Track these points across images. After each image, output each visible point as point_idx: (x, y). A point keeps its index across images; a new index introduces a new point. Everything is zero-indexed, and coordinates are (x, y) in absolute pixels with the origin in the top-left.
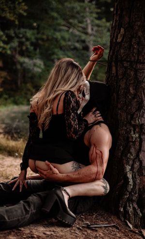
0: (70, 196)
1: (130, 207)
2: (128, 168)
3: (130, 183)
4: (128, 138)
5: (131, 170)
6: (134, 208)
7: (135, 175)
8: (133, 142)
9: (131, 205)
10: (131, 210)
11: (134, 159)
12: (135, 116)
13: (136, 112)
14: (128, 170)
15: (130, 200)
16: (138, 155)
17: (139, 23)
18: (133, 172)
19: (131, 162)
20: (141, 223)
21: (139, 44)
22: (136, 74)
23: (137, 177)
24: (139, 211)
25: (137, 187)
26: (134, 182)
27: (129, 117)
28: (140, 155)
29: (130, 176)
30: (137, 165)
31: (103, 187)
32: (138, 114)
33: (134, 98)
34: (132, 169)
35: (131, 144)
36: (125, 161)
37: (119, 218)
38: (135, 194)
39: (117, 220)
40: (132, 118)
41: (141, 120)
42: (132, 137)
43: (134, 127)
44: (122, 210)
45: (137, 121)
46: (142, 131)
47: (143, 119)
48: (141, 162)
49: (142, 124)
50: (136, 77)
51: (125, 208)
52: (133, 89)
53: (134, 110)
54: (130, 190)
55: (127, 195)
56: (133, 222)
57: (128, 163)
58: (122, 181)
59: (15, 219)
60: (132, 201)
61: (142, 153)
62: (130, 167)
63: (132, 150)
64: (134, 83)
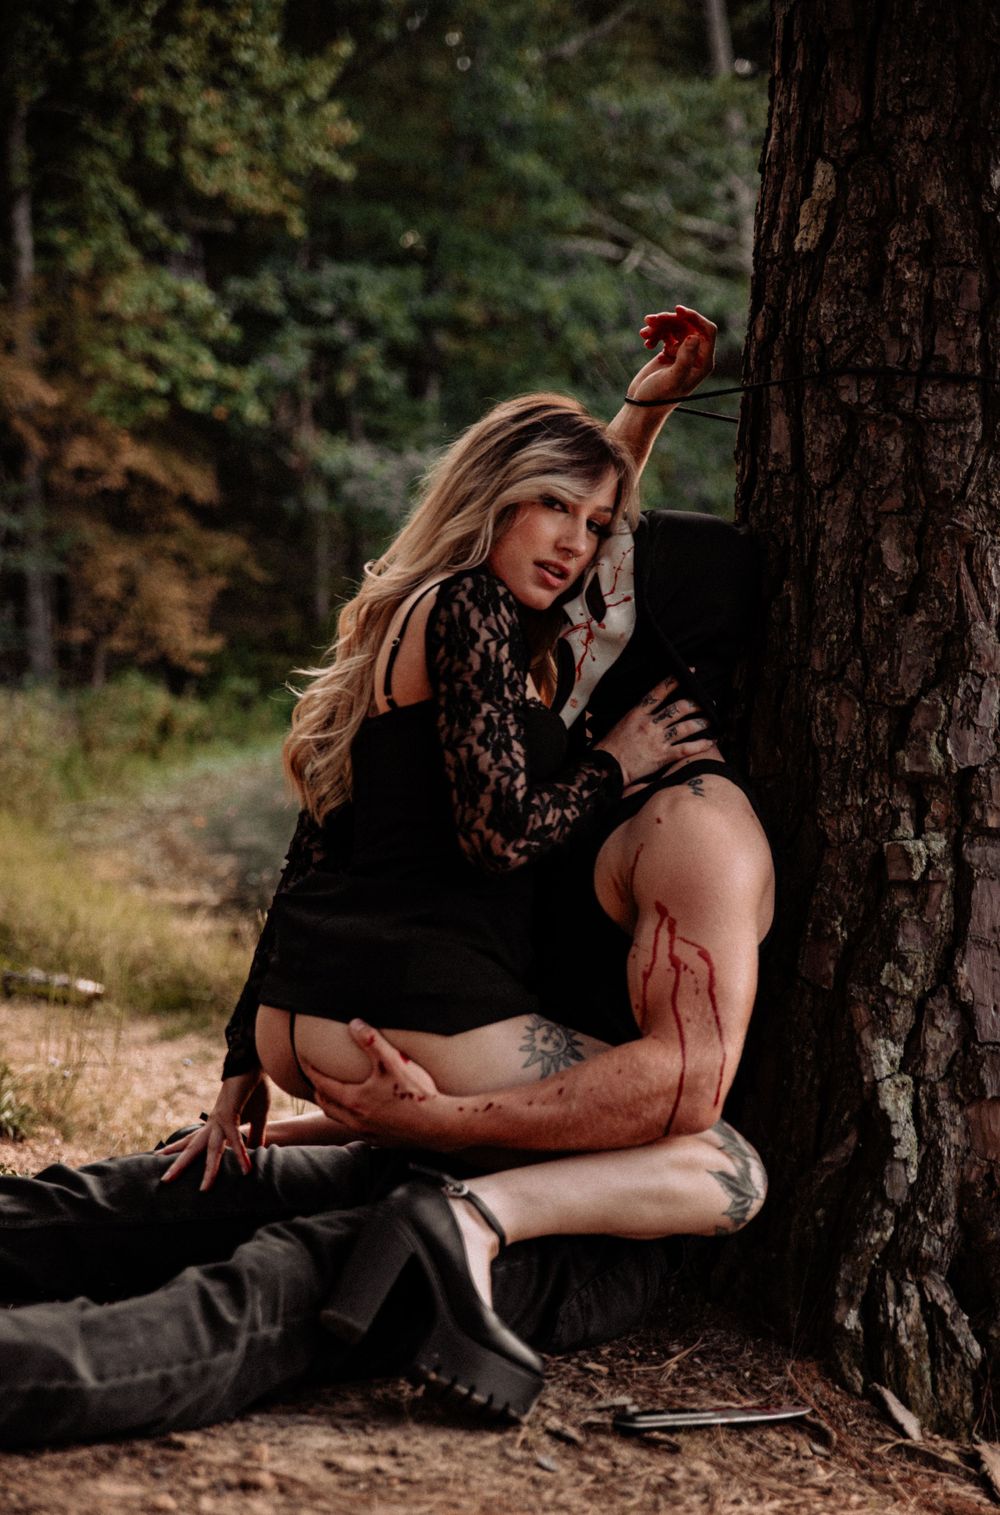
0: (502, 1237)
1: (901, 1299)
2: (886, 1054)
3: (900, 1152)
4: (880, 861)
5: (903, 1069)
6: (930, 1310)
7: (933, 1101)
8: (912, 887)
9: (910, 1290)
10: (907, 1320)
11: (925, 997)
12: (919, 721)
13: (923, 692)
14: (884, 1069)
15: (903, 1259)
16: (945, 974)
17: (925, 124)
18: (918, 1081)
19: (903, 1018)
20: (976, 1400)
21: (928, 254)
22: (916, 453)
23: (945, 1108)
24: (962, 1328)
25: (949, 1175)
26: (929, 1146)
27: (882, 725)
28: (963, 971)
29: (897, 1103)
30: (941, 1034)
31: (724, 1177)
32: (935, 709)
33: (908, 607)
34: (912, 1060)
35: (902, 898)
36: (862, 1013)
37: (833, 1374)
38: (939, 1216)
39: (819, 1388)
40: (901, 735)
41: (960, 747)
42: (908, 859)
43: (919, 788)
44: (852, 1320)
45: (934, 749)
46: (966, 814)
47: (972, 739)
48: (967, 1015)
49: (972, 771)
50: (917, 471)
51: (871, 1310)
52: (905, 550)
53: (909, 683)
54: (899, 1195)
55: (880, 1226)
56: (923, 1396)
57: (882, 1023)
58: (851, 1140)
59: (142, 1376)
60: (920, 1266)
61: (975, 955)
62: (897, 1051)
63: (911, 941)
64: (906, 509)
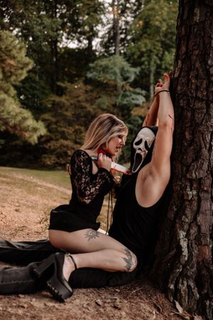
1: (183, 284)
2: (182, 234)
3: (184, 254)
4: (183, 195)
5: (186, 237)
6: (189, 287)
7: (192, 244)
8: (189, 201)
9: (185, 282)
10: (183, 288)
11: (191, 223)
12: (191, 168)
13: (192, 162)
14: (181, 237)
15: (183, 275)
16: (195, 219)
17: (197, 52)
18: (189, 240)
19: (186, 227)
20: (197, 306)
21: (197, 77)
22: (193, 115)
23: (194, 245)
24: (195, 291)
25: (194, 259)
26: (190, 252)
27: (185, 169)
28: (198, 218)
29: (184, 244)
30: (194, 231)
31: (125, 259)
32: (194, 166)
33: (190, 145)
34: (188, 236)
35: (187, 203)
36: (178, 225)
37: (167, 297)
38: (192, 268)
39: (164, 300)
40: (187, 171)
41: (199, 174)
42: (188, 195)
43: (191, 181)
44: (172, 287)
45: (194, 174)
46: (200, 187)
47: (202, 172)
48: (199, 227)
49: (201, 179)
50: (193, 119)
51: (176, 286)
52: (190, 134)
53: (190, 161)
54: (183, 262)
55: (179, 268)
56: (185, 304)
57: (182, 228)
58: (175, 250)
60: (188, 278)
61: (201, 215)
62: (185, 234)
63: (188, 212)
64: (190, 126)
